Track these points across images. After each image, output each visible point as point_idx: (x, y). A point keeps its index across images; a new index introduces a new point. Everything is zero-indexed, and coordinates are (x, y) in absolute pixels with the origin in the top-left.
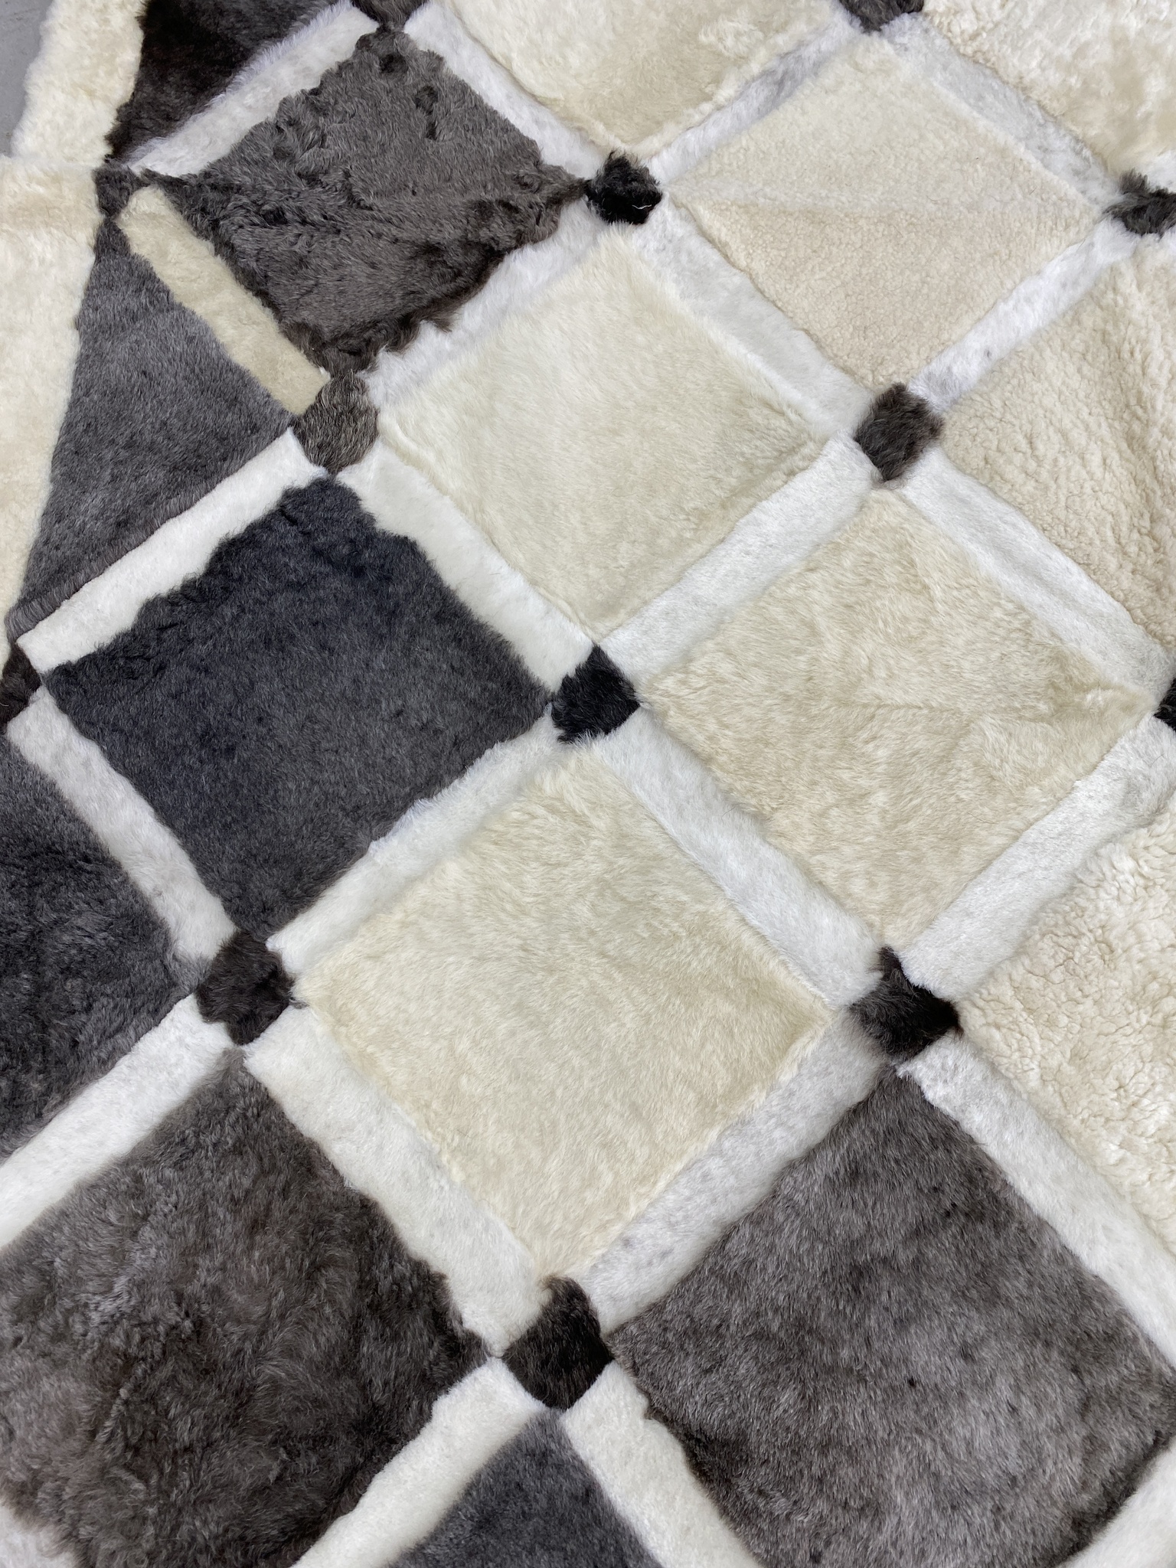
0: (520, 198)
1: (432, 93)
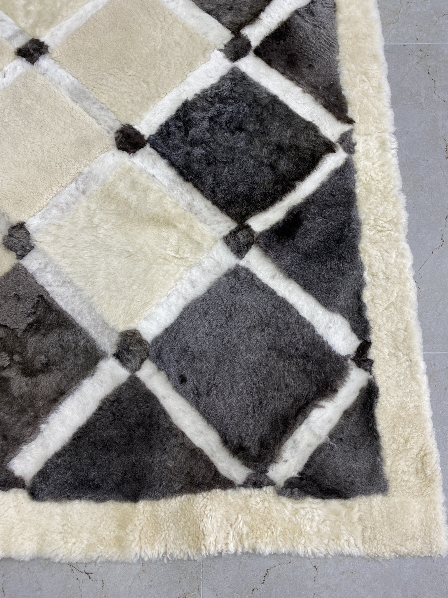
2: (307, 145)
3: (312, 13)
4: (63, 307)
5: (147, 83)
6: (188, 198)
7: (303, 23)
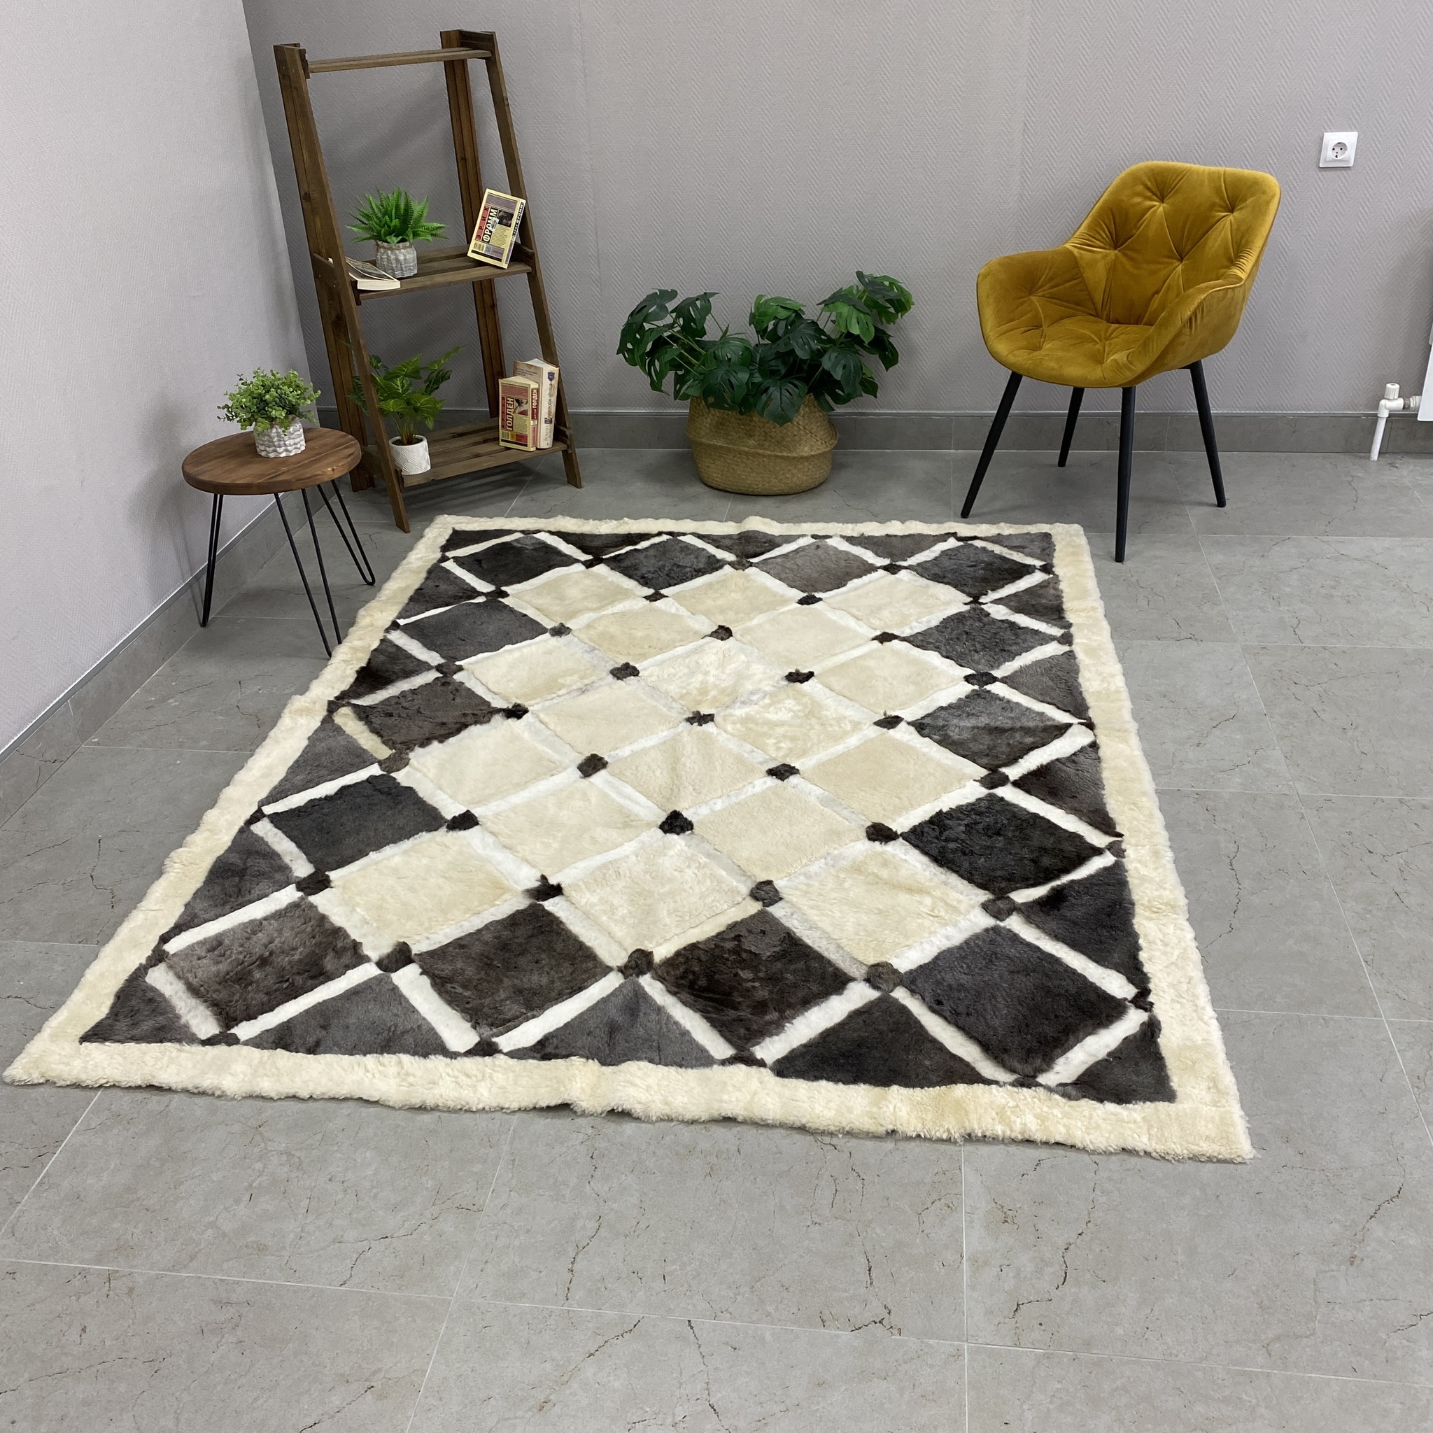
0: (479, 712)
1: (457, 690)
2: (1071, 849)
3: (1074, 762)
4: (811, 944)
5: (899, 798)
6: (943, 877)
7: (1065, 768)
